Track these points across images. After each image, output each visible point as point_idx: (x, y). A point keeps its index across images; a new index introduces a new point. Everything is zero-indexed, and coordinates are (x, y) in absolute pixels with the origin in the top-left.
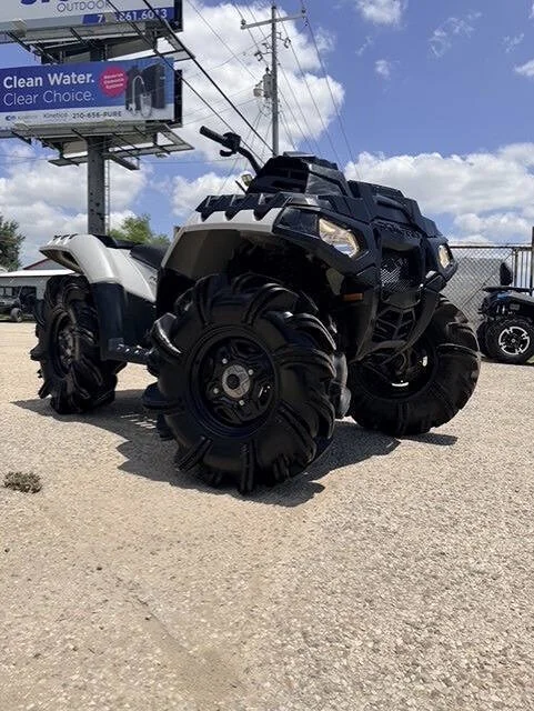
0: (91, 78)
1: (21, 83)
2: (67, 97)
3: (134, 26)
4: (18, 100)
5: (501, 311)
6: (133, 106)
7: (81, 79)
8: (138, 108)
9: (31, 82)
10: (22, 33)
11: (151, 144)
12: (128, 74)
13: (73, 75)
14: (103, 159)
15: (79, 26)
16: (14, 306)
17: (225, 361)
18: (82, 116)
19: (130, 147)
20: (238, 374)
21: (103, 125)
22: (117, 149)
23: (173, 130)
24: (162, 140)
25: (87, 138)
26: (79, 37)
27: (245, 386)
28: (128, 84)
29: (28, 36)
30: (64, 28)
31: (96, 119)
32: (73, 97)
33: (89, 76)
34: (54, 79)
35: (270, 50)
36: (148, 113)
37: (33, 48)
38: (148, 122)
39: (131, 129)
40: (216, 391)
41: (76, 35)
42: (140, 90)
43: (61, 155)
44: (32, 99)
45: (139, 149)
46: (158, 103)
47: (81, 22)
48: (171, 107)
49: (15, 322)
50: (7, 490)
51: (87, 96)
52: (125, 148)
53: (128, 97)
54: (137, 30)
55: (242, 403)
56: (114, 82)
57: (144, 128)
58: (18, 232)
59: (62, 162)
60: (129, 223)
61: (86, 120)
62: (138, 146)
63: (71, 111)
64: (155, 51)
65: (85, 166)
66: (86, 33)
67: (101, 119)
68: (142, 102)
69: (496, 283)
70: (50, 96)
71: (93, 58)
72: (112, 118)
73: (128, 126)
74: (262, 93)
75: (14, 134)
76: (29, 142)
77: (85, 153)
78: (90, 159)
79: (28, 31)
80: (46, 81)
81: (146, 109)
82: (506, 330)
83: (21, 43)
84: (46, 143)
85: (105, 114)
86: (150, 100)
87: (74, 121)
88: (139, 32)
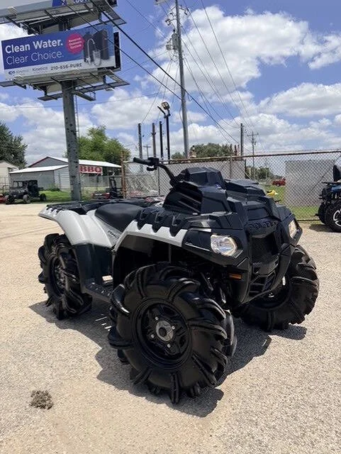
0: (60, 43)
1: (16, 49)
2: (46, 56)
3: (86, 6)
4: (16, 61)
5: (334, 197)
6: (89, 59)
7: (55, 43)
8: (92, 60)
9: (23, 48)
10: (14, 16)
11: (102, 83)
12: (83, 38)
13: (49, 41)
14: (72, 94)
15: (50, 9)
16: (25, 193)
17: (157, 319)
18: (56, 68)
19: (89, 86)
20: (166, 327)
21: (71, 73)
22: (80, 88)
23: (115, 73)
24: (109, 80)
25: (61, 83)
26: (50, 15)
27: (170, 335)
28: (85, 44)
29: (18, 18)
30: (40, 10)
31: (66, 70)
32: (50, 56)
33: (59, 41)
34: (37, 45)
35: (175, 17)
36: (99, 63)
37: (22, 25)
38: (99, 69)
39: (89, 74)
40: (153, 336)
41: (48, 14)
42: (92, 48)
43: (46, 94)
44: (24, 59)
45: (95, 87)
46: (105, 56)
47: (51, 6)
48: (113, 58)
49: (26, 203)
50: (33, 409)
51: (59, 54)
52: (85, 87)
53: (86, 53)
54: (88, 8)
55: (169, 346)
56: (75, 44)
57: (97, 74)
58: (22, 143)
59: (46, 98)
60: (92, 131)
61: (59, 71)
62: (94, 85)
63: (49, 65)
64: (101, 20)
65: (61, 100)
66: (55, 12)
67: (69, 69)
68: (94, 55)
69: (331, 180)
70: (35, 57)
71: (61, 29)
72: (76, 68)
73: (86, 73)
74: (172, 47)
75: (15, 83)
76: (25, 87)
77: (61, 92)
78: (64, 96)
79: (18, 14)
80: (32, 46)
81: (97, 61)
82: (338, 211)
83: (14, 22)
84: (35, 87)
85: (71, 66)
86: (99, 54)
87: (52, 72)
88: (89, 9)
